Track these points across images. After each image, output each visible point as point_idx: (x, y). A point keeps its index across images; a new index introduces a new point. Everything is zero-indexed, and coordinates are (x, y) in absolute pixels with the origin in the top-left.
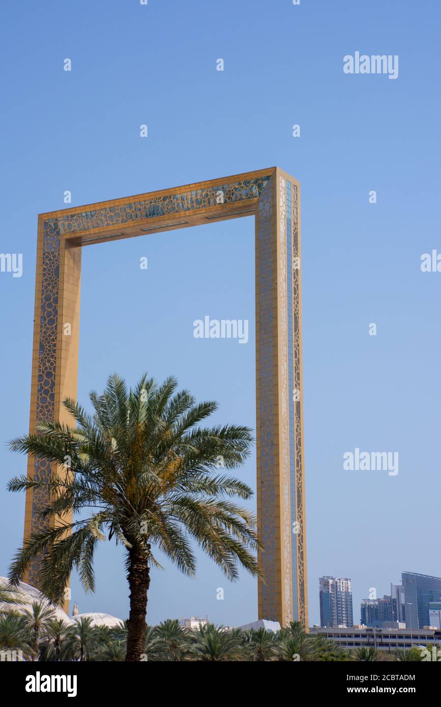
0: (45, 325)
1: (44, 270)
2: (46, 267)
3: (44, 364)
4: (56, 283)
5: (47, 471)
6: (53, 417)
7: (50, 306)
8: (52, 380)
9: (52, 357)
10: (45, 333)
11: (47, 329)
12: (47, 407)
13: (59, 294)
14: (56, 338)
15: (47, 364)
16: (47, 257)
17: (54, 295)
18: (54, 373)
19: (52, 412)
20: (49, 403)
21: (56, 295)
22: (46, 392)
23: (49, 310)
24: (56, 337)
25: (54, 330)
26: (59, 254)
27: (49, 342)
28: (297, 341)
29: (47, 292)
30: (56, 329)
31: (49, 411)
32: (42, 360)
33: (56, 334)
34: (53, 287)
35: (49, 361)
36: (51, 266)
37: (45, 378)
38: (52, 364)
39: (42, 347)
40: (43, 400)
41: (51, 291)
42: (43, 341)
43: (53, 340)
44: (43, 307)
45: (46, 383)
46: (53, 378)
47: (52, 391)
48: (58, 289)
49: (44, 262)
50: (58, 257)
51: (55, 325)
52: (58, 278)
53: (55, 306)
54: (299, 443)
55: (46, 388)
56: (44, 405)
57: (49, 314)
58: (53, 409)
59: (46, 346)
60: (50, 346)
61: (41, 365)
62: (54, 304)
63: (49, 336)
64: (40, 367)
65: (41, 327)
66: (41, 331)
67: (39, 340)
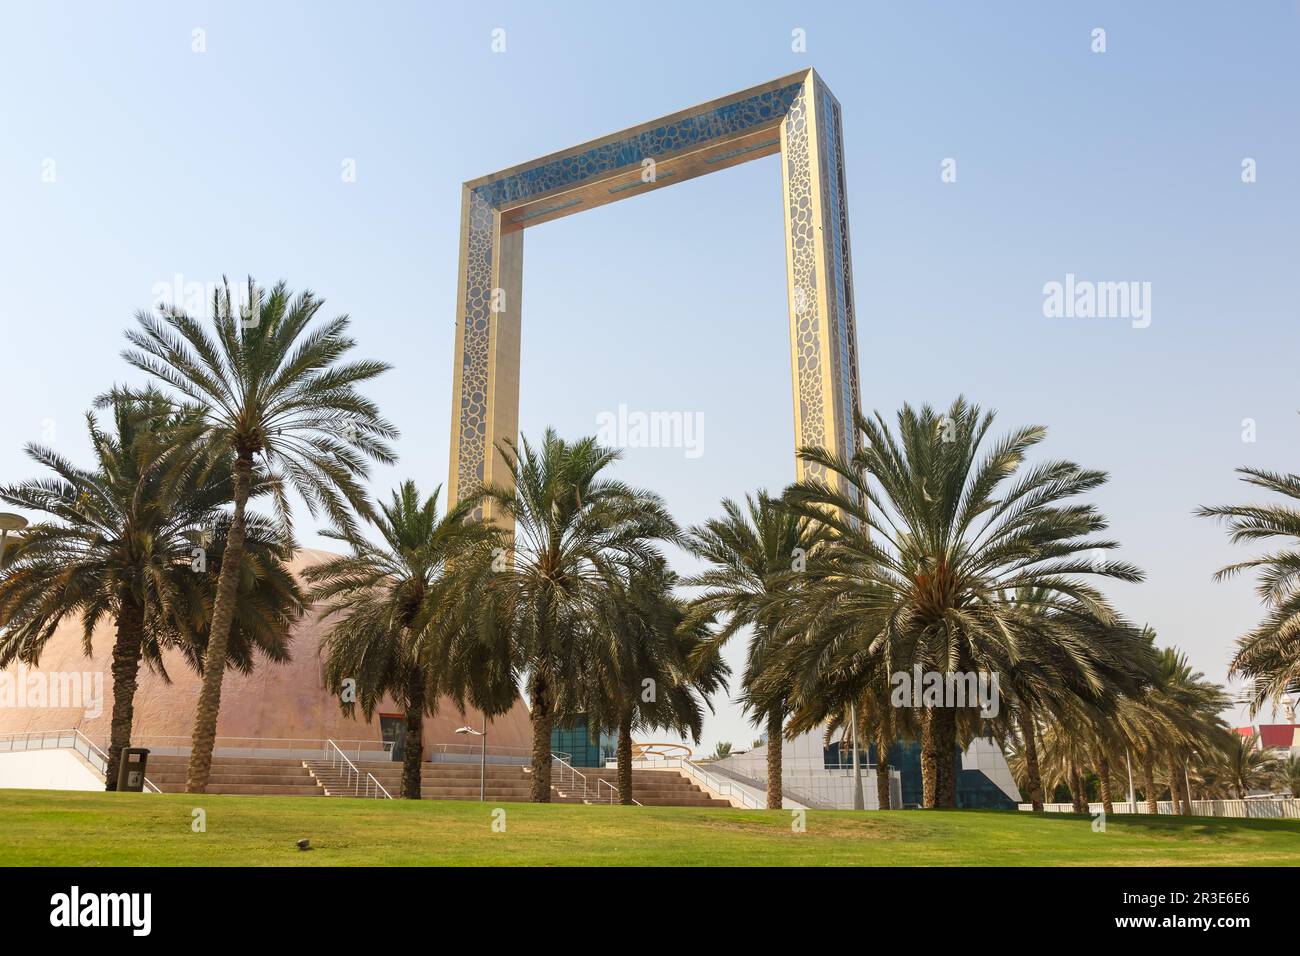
0: (472, 329)
1: (471, 255)
2: (472, 251)
3: (471, 383)
4: (487, 272)
6: (483, 457)
7: (478, 302)
8: (481, 405)
9: (482, 372)
10: (472, 340)
11: (475, 334)
12: (474, 442)
13: (491, 286)
14: (487, 347)
15: (475, 382)
16: (475, 238)
17: (484, 288)
18: (484, 395)
19: (482, 449)
20: (478, 437)
21: (487, 289)
22: (473, 422)
23: (477, 308)
24: (487, 345)
25: (484, 336)
26: (491, 234)
27: (477, 353)
29: (474, 284)
30: (487, 335)
31: (477, 448)
32: (467, 378)
33: (487, 341)
34: (484, 278)
35: (477, 379)
36: (480, 250)
37: (472, 402)
38: (482, 383)
39: (467, 360)
40: (469, 433)
41: (481, 283)
42: (469, 350)
43: (483, 350)
44: (468, 306)
45: (474, 409)
46: (483, 402)
47: (482, 420)
48: (489, 280)
49: (470, 245)
50: (490, 238)
51: (485, 329)
52: (490, 265)
53: (486, 303)
55: (474, 415)
56: (471, 440)
57: (478, 314)
58: (483, 445)
59: (473, 357)
60: (478, 358)
61: (466, 385)
62: (484, 301)
63: (478, 344)
64: (464, 386)
65: (466, 332)
66: (466, 338)
67: (463, 351)
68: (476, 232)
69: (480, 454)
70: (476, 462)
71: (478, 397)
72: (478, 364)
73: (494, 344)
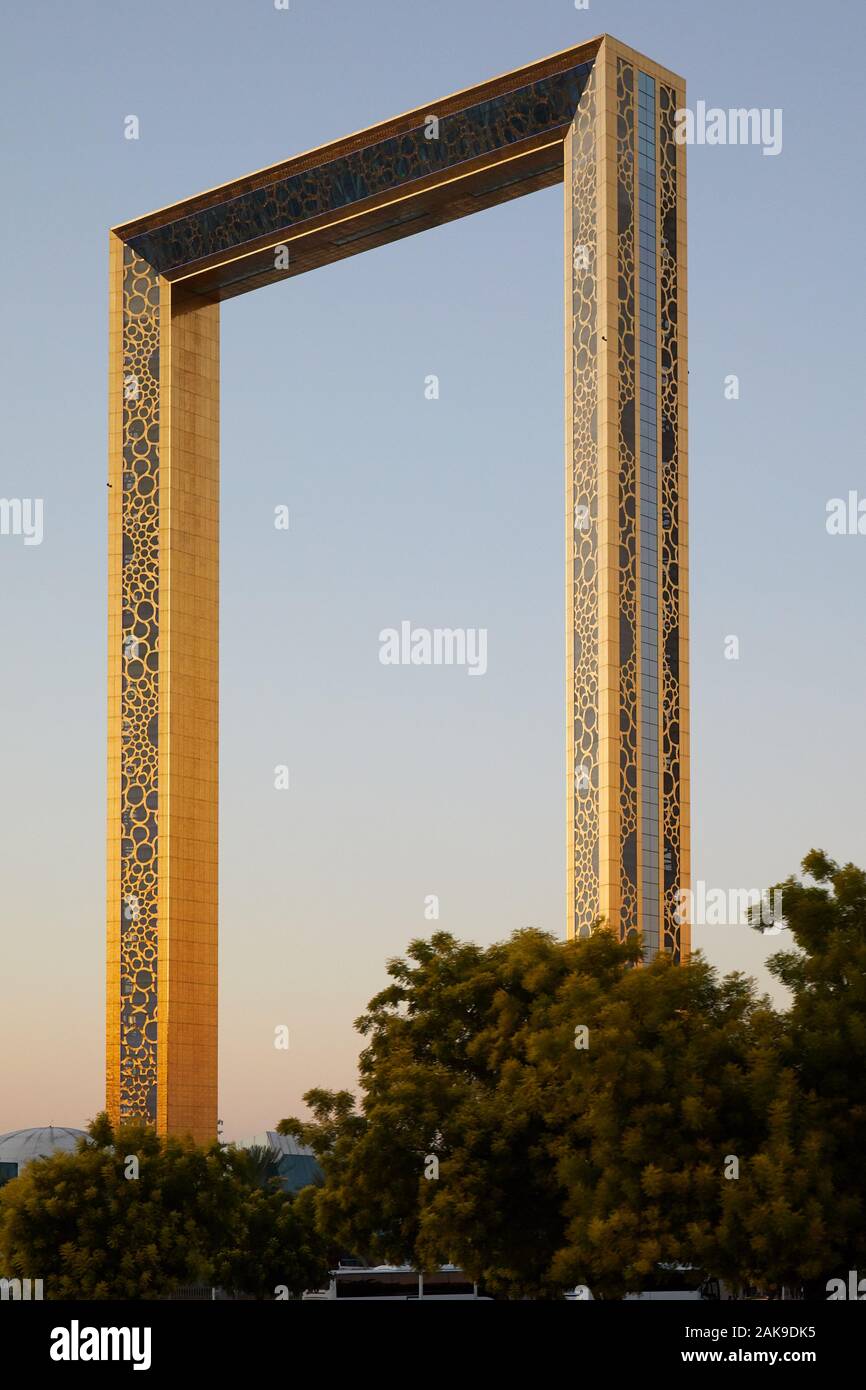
0: (133, 494)
1: (127, 362)
2: (129, 355)
3: (134, 587)
4: (153, 392)
5: (148, 831)
6: (157, 708)
7: (141, 446)
8: (151, 623)
9: (151, 567)
10: (134, 511)
11: (138, 502)
12: (143, 685)
13: (161, 417)
14: (157, 524)
15: (140, 585)
16: (132, 331)
17: (149, 421)
18: (155, 605)
19: (154, 696)
20: (148, 675)
21: (155, 422)
22: (140, 650)
23: (140, 457)
24: (157, 521)
25: (153, 504)
26: (157, 322)
27: (142, 535)
28: (671, 485)
29: (134, 414)
30: (157, 502)
31: (147, 694)
32: (129, 577)
33: (157, 515)
34: (148, 403)
35: (144, 578)
36: (140, 352)
37: (137, 618)
38: (150, 585)
39: (127, 546)
40: (135, 670)
41: (144, 412)
42: (129, 531)
43: (151, 529)
44: (126, 453)
45: (140, 630)
46: (153, 618)
47: (153, 648)
48: (157, 406)
49: (125, 346)
50: (155, 329)
51: (154, 492)
52: (158, 380)
53: (153, 447)
54: (674, 733)
55: (140, 640)
56: (138, 681)
57: (141, 466)
58: (156, 688)
59: (137, 542)
60: (144, 544)
61: (128, 589)
62: (150, 444)
63: (144, 519)
64: (124, 592)
65: (125, 498)
66: (125, 508)
67: (120, 531)
68: (135, 321)
69: (152, 703)
70: (147, 717)
71: (146, 610)
72: (144, 553)
73: (166, 519)
